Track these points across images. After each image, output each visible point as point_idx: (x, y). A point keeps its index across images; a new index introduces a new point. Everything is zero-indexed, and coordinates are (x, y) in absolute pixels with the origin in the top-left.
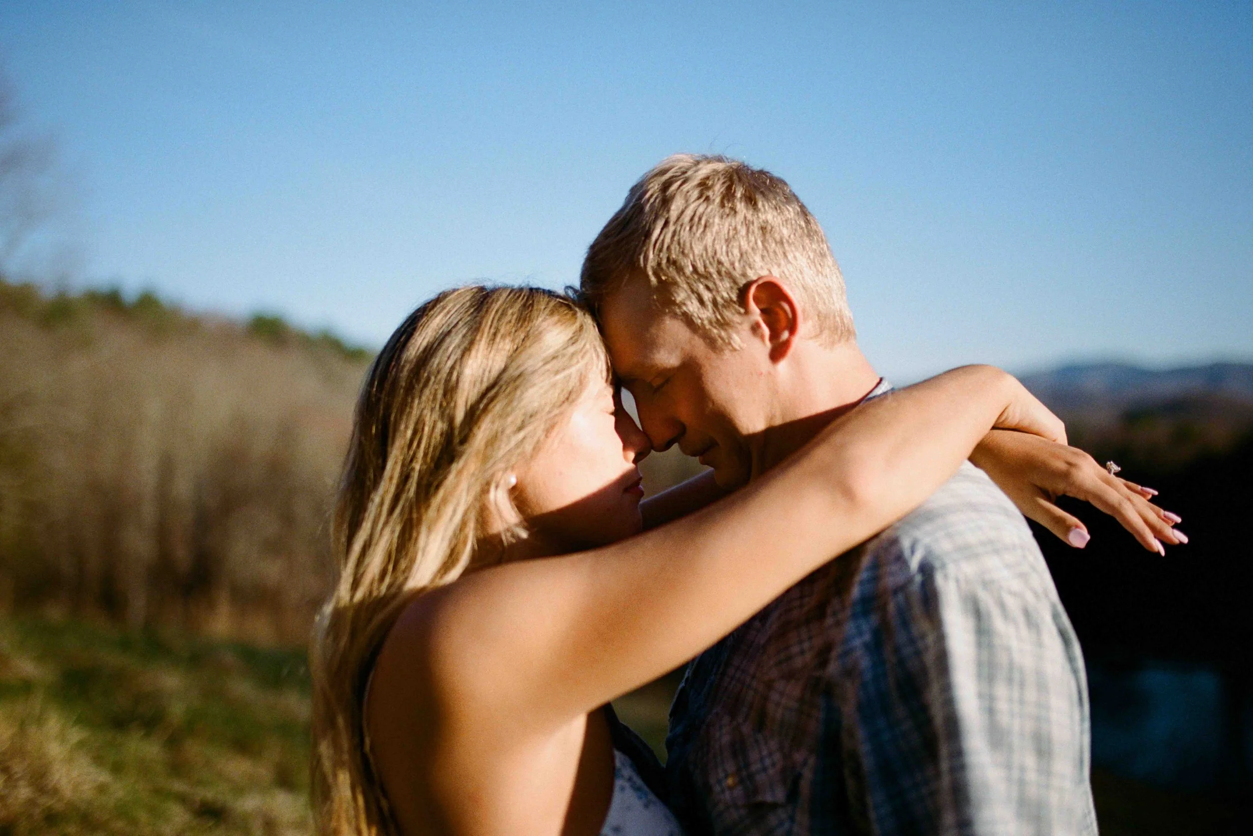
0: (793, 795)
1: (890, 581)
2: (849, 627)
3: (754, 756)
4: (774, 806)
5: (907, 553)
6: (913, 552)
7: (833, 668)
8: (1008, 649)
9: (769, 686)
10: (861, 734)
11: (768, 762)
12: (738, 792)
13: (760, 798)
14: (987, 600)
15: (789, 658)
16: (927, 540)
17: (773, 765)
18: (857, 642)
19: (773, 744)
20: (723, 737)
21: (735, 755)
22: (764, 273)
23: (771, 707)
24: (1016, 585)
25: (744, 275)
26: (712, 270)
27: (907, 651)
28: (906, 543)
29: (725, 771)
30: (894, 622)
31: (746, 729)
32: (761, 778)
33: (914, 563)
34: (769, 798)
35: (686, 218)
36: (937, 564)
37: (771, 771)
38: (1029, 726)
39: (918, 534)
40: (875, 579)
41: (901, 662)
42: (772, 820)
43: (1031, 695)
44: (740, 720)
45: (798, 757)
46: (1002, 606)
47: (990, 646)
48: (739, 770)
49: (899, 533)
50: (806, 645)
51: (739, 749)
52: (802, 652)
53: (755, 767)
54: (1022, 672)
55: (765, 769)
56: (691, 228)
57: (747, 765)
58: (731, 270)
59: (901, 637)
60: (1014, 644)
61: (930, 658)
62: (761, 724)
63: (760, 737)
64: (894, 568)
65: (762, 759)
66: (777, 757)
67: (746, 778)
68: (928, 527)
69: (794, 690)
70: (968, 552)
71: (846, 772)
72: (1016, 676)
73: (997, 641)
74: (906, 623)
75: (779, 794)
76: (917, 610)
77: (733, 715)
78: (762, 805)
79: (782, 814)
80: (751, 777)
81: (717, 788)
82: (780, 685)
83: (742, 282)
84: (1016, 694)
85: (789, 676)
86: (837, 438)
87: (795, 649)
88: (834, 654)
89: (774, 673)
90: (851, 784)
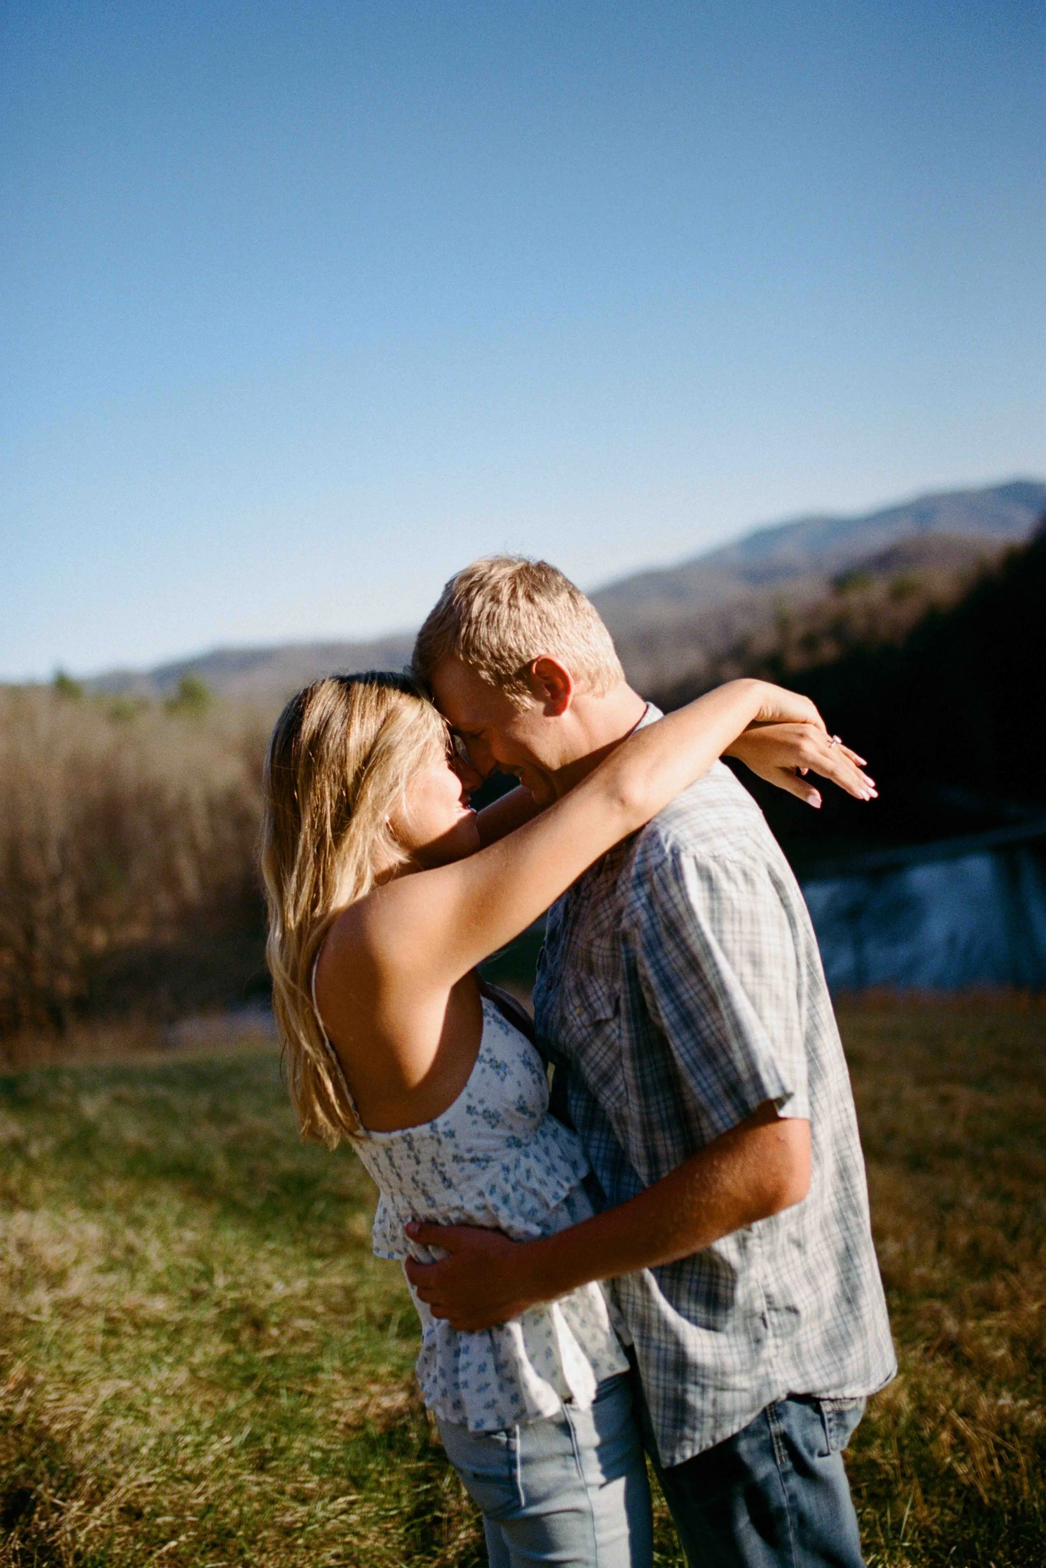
0: (617, 1011)
1: (653, 861)
2: (632, 895)
3: (590, 991)
4: (607, 1021)
5: (663, 840)
6: (666, 841)
7: (625, 923)
8: (730, 899)
9: (591, 943)
10: (647, 963)
11: (600, 993)
12: (585, 1016)
13: (598, 1018)
14: (715, 869)
15: (601, 923)
16: (675, 832)
17: (604, 994)
18: (638, 904)
19: (602, 981)
20: (570, 983)
21: (578, 993)
22: (543, 652)
23: (594, 958)
24: (737, 856)
25: (529, 656)
26: (505, 654)
27: (669, 906)
28: (662, 835)
29: (573, 1005)
30: (659, 887)
31: (583, 975)
32: (597, 1005)
33: (667, 848)
34: (603, 1017)
35: (484, 616)
36: (682, 847)
37: (603, 999)
38: (746, 948)
39: (670, 827)
40: (644, 860)
41: (666, 913)
42: (608, 1030)
43: (747, 928)
44: (578, 970)
45: (617, 986)
46: (726, 871)
47: (719, 898)
48: (582, 1004)
49: (658, 827)
50: (609, 912)
51: (580, 989)
52: (608, 917)
53: (592, 999)
54: (740, 913)
55: (599, 998)
56: (488, 624)
57: (587, 998)
58: (519, 654)
59: (664, 897)
60: (734, 895)
61: (681, 908)
62: (591, 970)
63: (592, 978)
64: (656, 851)
65: (596, 993)
66: (605, 989)
67: (587, 1007)
68: (677, 822)
69: (606, 943)
70: (703, 837)
71: (644, 989)
72: (737, 916)
73: (723, 895)
74: (666, 888)
75: (609, 1012)
76: (671, 878)
77: (574, 967)
78: (600, 1021)
79: (613, 1025)
80: (590, 1005)
81: (571, 1018)
82: (597, 942)
83: (527, 660)
84: (737, 929)
85: (601, 936)
86: (615, 763)
87: (603, 916)
88: (624, 915)
89: (593, 935)
90: (647, 996)
